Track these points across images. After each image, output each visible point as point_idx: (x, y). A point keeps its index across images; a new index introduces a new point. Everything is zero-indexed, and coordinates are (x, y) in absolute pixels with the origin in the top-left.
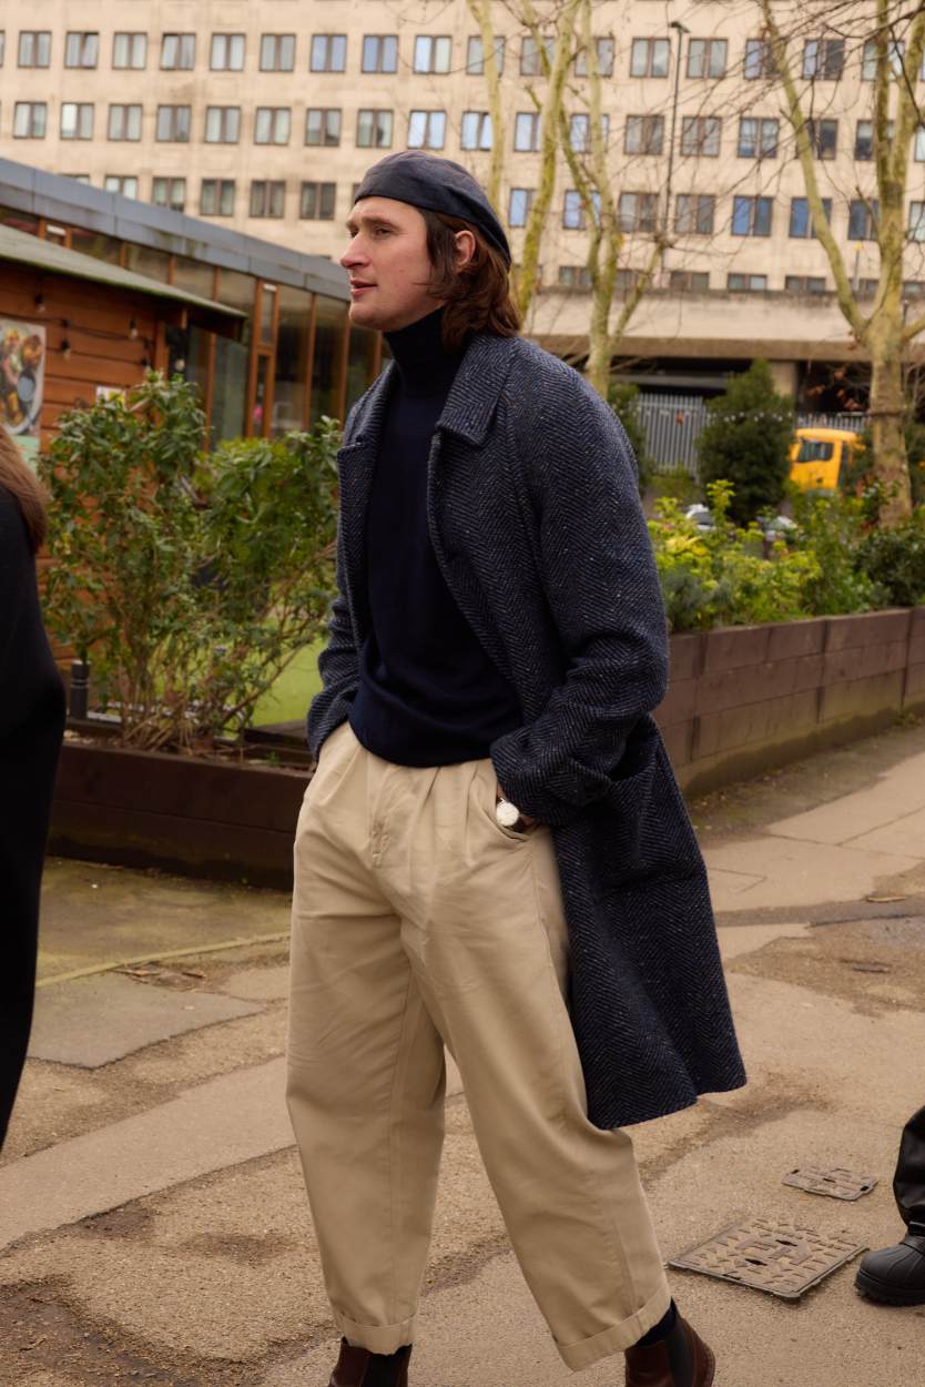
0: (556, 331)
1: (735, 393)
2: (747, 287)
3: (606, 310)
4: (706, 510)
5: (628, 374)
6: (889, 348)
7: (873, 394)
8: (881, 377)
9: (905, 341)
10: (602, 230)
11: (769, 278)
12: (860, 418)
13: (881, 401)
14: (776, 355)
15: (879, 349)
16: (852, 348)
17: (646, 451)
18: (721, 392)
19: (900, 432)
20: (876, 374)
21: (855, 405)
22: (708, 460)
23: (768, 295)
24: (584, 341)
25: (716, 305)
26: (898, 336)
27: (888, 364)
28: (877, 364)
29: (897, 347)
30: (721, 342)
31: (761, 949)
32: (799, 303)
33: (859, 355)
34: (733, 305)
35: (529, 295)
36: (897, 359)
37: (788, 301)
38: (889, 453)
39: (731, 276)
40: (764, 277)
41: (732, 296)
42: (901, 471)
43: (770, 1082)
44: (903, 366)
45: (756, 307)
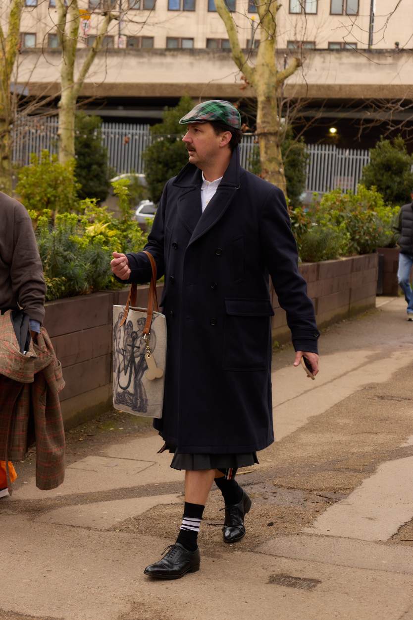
0: (33, 80)
1: (168, 121)
2: (180, 47)
3: (72, 64)
4: (152, 203)
5: (85, 109)
6: (268, 88)
7: (259, 120)
8: (263, 108)
9: (280, 83)
10: (67, 7)
11: (195, 40)
12: (251, 136)
13: (264, 125)
14: (196, 94)
15: (261, 90)
16: (244, 88)
17: (108, 163)
18: (160, 121)
19: (278, 146)
20: (260, 106)
21: (247, 128)
22: (151, 169)
23: (193, 52)
24: (56, 86)
25: (156, 60)
26: (274, 80)
27: (268, 99)
28: (261, 99)
29: (274, 86)
30: (161, 85)
31: (143, 514)
32: (214, 58)
33: (248, 94)
34: (168, 60)
35: (14, 54)
36: (274, 94)
37: (206, 56)
38: (270, 161)
39: (169, 39)
40: (192, 39)
41: (167, 53)
42: (279, 172)
43: (134, 609)
44: (278, 100)
45: (184, 60)
